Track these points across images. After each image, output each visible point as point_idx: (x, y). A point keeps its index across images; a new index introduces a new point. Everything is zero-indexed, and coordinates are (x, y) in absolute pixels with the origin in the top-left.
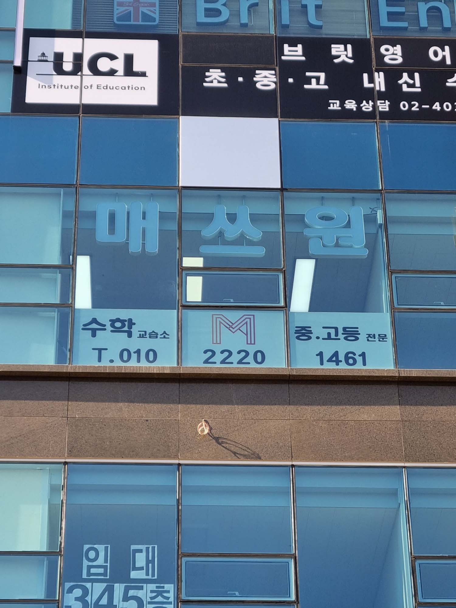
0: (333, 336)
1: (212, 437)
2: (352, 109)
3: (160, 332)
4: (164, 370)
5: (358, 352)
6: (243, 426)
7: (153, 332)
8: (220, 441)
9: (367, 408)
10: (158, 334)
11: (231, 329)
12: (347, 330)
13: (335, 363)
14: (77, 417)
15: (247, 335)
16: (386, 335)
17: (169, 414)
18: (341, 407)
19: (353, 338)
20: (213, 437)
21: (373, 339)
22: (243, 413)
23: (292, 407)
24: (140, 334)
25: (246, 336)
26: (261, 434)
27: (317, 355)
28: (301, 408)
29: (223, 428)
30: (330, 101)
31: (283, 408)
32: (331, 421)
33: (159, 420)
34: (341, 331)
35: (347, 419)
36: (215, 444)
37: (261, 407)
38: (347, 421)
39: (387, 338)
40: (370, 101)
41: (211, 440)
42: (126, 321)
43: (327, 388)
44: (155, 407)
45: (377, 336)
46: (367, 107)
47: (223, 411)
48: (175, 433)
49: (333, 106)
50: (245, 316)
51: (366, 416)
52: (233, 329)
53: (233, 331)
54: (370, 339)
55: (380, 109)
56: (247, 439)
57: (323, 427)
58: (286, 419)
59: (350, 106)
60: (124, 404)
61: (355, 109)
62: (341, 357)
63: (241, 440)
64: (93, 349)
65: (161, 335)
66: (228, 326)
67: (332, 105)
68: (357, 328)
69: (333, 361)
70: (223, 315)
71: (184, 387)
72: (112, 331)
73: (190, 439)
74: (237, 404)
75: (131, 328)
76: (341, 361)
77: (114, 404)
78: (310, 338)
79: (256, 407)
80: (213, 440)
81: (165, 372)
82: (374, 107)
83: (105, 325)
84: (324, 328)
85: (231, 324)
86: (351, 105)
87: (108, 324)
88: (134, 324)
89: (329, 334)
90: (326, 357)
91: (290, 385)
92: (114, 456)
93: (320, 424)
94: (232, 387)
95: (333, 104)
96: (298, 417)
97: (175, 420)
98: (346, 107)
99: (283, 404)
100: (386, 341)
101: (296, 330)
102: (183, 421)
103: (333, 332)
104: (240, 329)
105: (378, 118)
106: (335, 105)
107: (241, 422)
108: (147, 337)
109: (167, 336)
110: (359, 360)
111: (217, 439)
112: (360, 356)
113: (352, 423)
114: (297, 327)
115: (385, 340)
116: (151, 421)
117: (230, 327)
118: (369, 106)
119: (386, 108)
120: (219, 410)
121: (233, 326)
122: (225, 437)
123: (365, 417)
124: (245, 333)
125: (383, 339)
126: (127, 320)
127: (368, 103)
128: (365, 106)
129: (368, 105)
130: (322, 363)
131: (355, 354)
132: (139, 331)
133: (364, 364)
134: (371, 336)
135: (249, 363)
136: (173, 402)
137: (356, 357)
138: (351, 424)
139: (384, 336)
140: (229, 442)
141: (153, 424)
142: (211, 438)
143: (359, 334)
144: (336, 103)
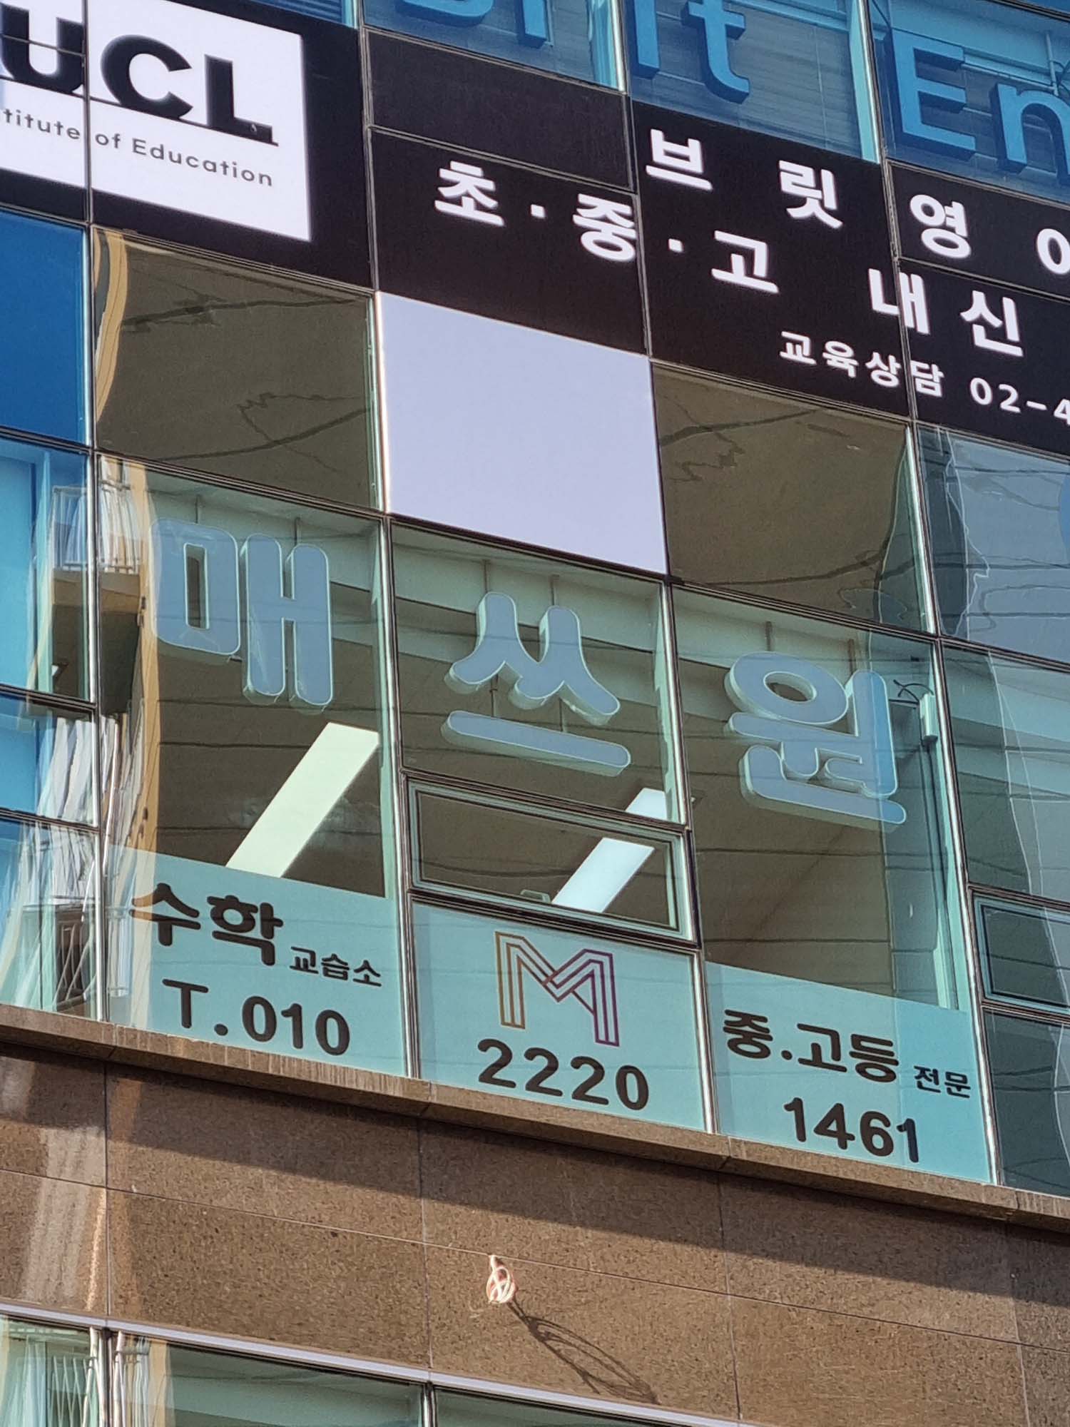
0: (827, 1057)
1: (518, 1314)
2: (846, 372)
3: (354, 964)
4: (385, 1087)
5: (896, 1119)
6: (600, 1292)
7: (334, 957)
8: (542, 1329)
9: (930, 1290)
10: (349, 966)
11: (550, 985)
12: (864, 1044)
13: (836, 1140)
14: (135, 1190)
15: (594, 1012)
16: (965, 1079)
17: (394, 1224)
18: (862, 1278)
19: (881, 1074)
20: (521, 1315)
21: (932, 1085)
22: (599, 1253)
23: (732, 1255)
24: (298, 959)
25: (592, 1016)
26: (651, 1325)
27: (788, 1107)
28: (755, 1264)
29: (547, 1290)
30: (785, 334)
31: (708, 1255)
32: (837, 1316)
33: (367, 1237)
34: (846, 1046)
35: (876, 1317)
36: (529, 1336)
37: (647, 1243)
38: (878, 1322)
39: (968, 1088)
40: (892, 359)
41: (516, 1322)
42: (254, 909)
43: (820, 1213)
44: (357, 1196)
45: (942, 1078)
46: (885, 372)
47: (543, 1238)
48: (416, 1287)
49: (795, 352)
50: (587, 954)
51: (927, 1315)
52: (557, 986)
53: (559, 992)
54: (925, 1083)
55: (920, 389)
56: (614, 1336)
57: (815, 1328)
58: (717, 1289)
59: (839, 362)
60: (266, 1171)
61: (852, 373)
62: (853, 1126)
63: (599, 1334)
64: (167, 983)
65: (357, 971)
66: (543, 978)
67: (789, 346)
68: (890, 1044)
69: (831, 1134)
70: (526, 938)
71: (433, 1145)
72: (217, 935)
73: (459, 1312)
74: (583, 1225)
75: (272, 936)
76: (852, 1138)
77: (237, 1168)
78: (765, 1053)
79: (635, 1241)
80: (523, 1323)
81: (390, 1093)
82: (902, 375)
83: (195, 913)
84: (801, 1027)
85: (550, 973)
86: (840, 357)
87: (206, 910)
88: (280, 923)
89: (816, 1048)
90: (813, 1119)
91: (722, 1188)
92: (245, 1331)
93: (808, 1319)
94: (564, 1169)
95: (795, 343)
96: (747, 1289)
97: (413, 1244)
98: (829, 363)
99: (707, 1246)
100: (967, 1096)
101: (727, 1022)
102: (436, 1254)
103: (825, 1042)
104: (577, 990)
105: (915, 412)
106: (798, 351)
107: (596, 1280)
108: (316, 972)
109: (373, 978)
110: (900, 1140)
111: (533, 1323)
112: (900, 1128)
113: (893, 1331)
114: (729, 1013)
115: (964, 1091)
116: (345, 1237)
117: (548, 979)
118: (889, 371)
119: (932, 388)
120: (533, 1235)
121: (558, 980)
122: (553, 1321)
123: (926, 1317)
124: (591, 1005)
125: (959, 1088)
126: (258, 906)
127: (886, 362)
128: (877, 368)
129: (885, 368)
130: (802, 1136)
131: (887, 1123)
132: (294, 949)
133: (914, 1157)
134: (927, 1073)
135: (605, 1102)
136: (407, 1190)
137: (892, 1131)
138: (890, 1334)
139: (960, 1078)
140: (565, 1337)
141: (351, 1247)
142: (517, 1318)
143: (896, 1063)
144: (801, 343)
